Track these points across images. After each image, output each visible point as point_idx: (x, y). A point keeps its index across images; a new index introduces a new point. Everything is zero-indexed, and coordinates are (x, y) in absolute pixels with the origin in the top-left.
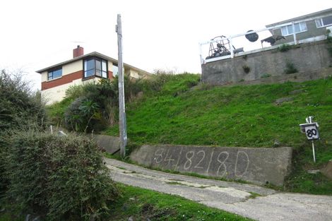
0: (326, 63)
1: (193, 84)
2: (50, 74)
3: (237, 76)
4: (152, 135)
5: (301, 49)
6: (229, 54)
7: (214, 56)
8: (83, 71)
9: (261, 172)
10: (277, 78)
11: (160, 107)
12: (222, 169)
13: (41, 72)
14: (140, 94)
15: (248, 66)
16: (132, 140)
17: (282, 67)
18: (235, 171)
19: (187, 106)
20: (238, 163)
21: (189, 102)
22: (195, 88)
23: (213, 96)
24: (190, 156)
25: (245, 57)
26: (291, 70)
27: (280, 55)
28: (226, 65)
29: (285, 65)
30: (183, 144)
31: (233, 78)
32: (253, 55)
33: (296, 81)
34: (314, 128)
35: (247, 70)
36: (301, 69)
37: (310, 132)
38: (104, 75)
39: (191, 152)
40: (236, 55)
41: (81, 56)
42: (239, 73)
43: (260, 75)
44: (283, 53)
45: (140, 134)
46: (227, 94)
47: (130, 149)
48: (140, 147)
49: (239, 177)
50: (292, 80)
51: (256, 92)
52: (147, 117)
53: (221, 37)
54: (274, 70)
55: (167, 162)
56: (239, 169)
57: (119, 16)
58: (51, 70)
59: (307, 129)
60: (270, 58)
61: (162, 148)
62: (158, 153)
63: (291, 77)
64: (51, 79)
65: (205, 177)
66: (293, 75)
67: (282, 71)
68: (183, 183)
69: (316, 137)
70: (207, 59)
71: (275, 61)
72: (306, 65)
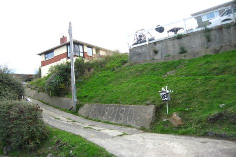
0: (204, 46)
1: (125, 62)
2: (46, 56)
3: (150, 56)
4: (91, 97)
5: (189, 37)
6: (146, 41)
7: (137, 43)
8: (67, 53)
9: (139, 120)
10: (174, 57)
11: (102, 78)
12: (121, 119)
13: (40, 54)
14: (92, 70)
15: (156, 49)
16: (80, 101)
17: (178, 50)
18: (127, 120)
19: (117, 78)
20: (129, 114)
21: (119, 74)
22: (125, 65)
23: (132, 70)
24: (107, 110)
25: (155, 43)
26: (183, 51)
27: (176, 41)
28: (144, 49)
29: (179, 48)
30: (105, 103)
31: (148, 57)
32: (160, 42)
33: (185, 58)
34: (165, 93)
35: (156, 52)
36: (189, 50)
37: (163, 96)
38: (82, 55)
39: (107, 108)
40: (150, 42)
41: (66, 43)
42: (151, 54)
43: (164, 55)
44: (178, 40)
45: (86, 97)
46: (140, 69)
47: (79, 107)
48: (84, 105)
49: (128, 123)
50: (183, 58)
51: (158, 67)
52: (92, 85)
53: (141, 30)
54: (173, 52)
55: (96, 115)
56: (129, 119)
57: (70, 23)
58: (47, 53)
59: (161, 94)
60: (170, 44)
61: (94, 106)
62: (92, 109)
63: (182, 56)
64: (47, 59)
65: (112, 124)
66: (184, 54)
67: (177, 52)
68: (93, 127)
69: (167, 99)
70: (133, 45)
71: (174, 46)
72: (192, 48)
